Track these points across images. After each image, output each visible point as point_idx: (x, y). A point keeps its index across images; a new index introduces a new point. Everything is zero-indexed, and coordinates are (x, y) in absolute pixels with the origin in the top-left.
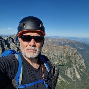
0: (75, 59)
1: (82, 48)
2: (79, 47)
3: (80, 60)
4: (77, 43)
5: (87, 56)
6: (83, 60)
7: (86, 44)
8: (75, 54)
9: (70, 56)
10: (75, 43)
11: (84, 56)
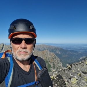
0: (54, 63)
1: (60, 53)
2: (57, 52)
3: (58, 63)
4: (55, 49)
5: (65, 60)
6: (61, 63)
7: (64, 49)
8: (53, 59)
9: (49, 60)
10: (54, 48)
11: (62, 60)
